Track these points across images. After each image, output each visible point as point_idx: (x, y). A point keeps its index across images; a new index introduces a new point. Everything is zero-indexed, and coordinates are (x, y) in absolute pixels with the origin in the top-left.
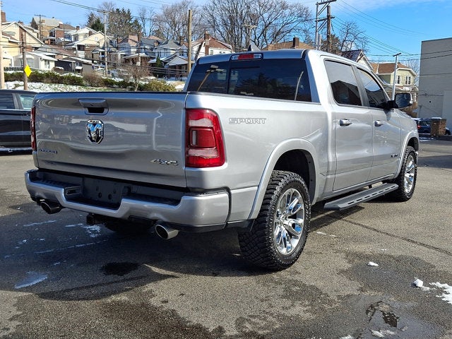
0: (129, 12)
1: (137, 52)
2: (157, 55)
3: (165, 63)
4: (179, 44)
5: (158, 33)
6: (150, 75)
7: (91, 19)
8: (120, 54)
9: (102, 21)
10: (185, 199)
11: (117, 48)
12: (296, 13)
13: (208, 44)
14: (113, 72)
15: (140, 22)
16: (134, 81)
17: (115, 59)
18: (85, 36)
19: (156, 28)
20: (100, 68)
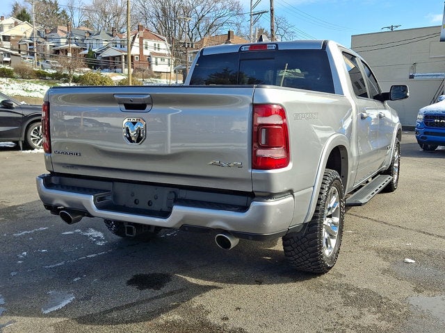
0: (56, 2)
1: (67, 43)
2: (88, 45)
3: (98, 54)
4: (112, 36)
5: (87, 24)
6: (84, 67)
7: (15, 9)
8: (49, 44)
9: (28, 11)
10: (255, 204)
11: (45, 38)
12: (228, 7)
13: (142, 35)
14: (43, 63)
15: (69, 13)
16: (68, 73)
17: (44, 49)
18: (11, 27)
19: (85, 19)
20: (27, 60)
